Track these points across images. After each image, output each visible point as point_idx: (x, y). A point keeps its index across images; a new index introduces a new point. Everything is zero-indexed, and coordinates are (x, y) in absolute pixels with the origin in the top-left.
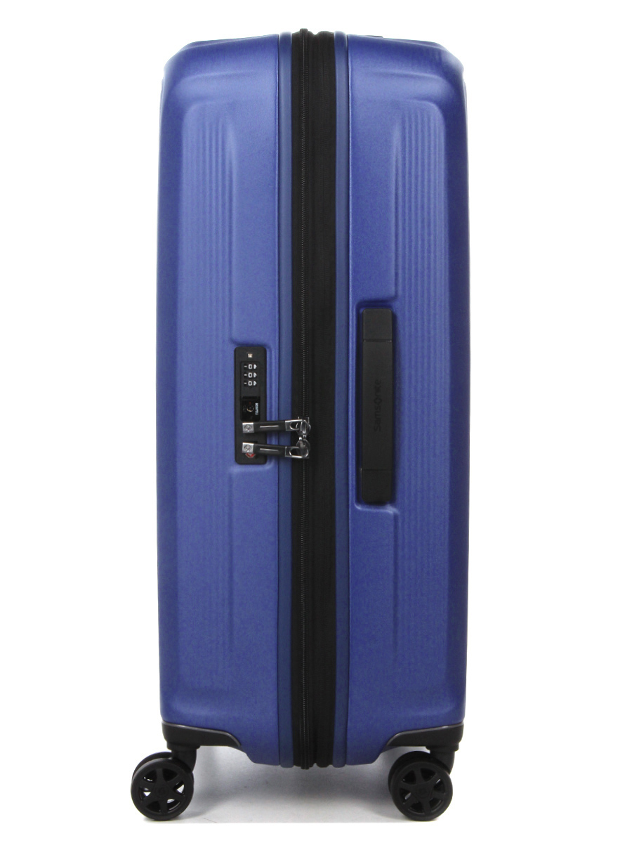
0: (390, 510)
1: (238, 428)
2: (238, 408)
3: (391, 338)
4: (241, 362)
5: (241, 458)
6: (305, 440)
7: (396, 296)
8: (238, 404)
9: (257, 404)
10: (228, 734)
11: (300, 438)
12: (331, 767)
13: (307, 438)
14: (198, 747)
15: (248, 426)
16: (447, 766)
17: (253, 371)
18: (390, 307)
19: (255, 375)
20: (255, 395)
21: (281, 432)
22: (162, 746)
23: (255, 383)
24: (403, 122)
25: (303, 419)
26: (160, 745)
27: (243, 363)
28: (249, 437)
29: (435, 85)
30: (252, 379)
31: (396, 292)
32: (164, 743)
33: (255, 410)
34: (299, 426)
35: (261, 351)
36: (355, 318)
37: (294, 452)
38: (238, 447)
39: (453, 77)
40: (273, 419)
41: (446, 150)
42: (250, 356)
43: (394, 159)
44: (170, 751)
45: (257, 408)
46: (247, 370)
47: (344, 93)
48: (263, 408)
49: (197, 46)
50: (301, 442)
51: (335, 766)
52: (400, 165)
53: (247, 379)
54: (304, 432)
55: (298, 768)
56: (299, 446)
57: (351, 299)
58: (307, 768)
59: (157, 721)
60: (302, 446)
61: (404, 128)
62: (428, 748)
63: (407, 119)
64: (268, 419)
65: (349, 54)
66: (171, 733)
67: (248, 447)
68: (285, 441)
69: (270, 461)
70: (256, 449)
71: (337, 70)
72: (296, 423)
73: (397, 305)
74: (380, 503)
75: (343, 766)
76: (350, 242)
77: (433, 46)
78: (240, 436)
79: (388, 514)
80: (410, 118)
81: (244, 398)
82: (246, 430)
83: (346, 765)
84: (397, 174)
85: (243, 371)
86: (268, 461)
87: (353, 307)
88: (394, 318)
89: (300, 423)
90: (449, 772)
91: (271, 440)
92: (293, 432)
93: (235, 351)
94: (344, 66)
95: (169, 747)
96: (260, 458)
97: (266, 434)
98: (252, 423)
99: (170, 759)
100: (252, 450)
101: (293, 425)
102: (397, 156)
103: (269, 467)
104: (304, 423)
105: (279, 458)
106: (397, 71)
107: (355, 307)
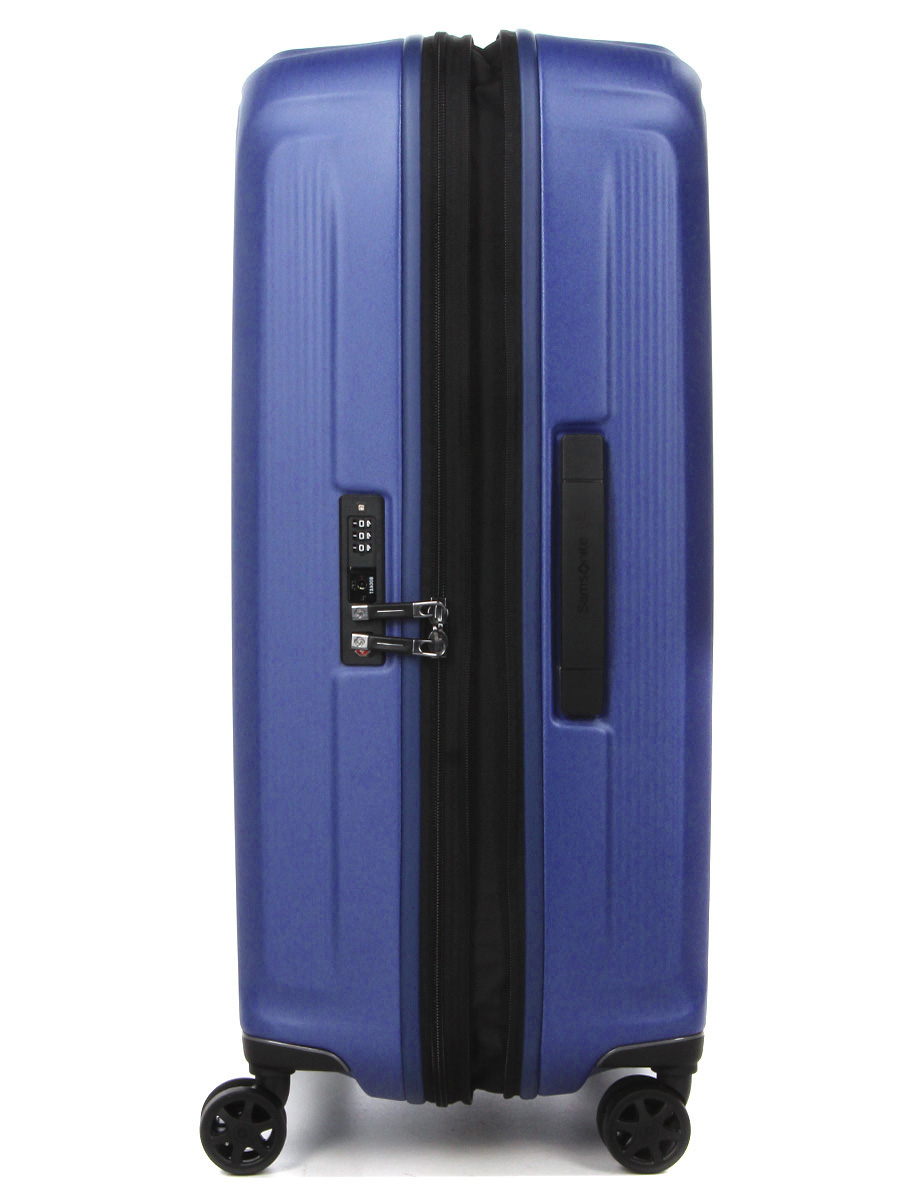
0: (601, 728)
1: (345, 615)
2: (345, 584)
3: (602, 477)
4: (348, 517)
5: (348, 657)
6: (441, 630)
7: (607, 418)
8: (345, 579)
9: (371, 578)
10: (333, 1055)
11: (435, 628)
12: (516, 1098)
13: (444, 628)
14: (293, 1072)
15: (360, 610)
16: (682, 1094)
17: (365, 529)
18: (599, 432)
19: (369, 535)
20: (370, 564)
21: (406, 618)
22: (242, 1070)
23: (368, 547)
24: (618, 163)
25: (438, 601)
26: (240, 1068)
27: (351, 519)
28: (361, 627)
29: (661, 106)
30: (365, 542)
31: (609, 411)
32: (246, 1065)
33: (368, 588)
34: (432, 611)
35: (377, 499)
36: (550, 447)
37: (426, 648)
38: (345, 640)
39: (687, 96)
40: (395, 601)
41: (679, 202)
42: (361, 508)
43: (605, 214)
44: (253, 1077)
45: (371, 583)
46: (357, 529)
47: (533, 118)
48: (381, 584)
49: (289, 57)
50: (436, 634)
51: (522, 1097)
52: (613, 224)
53: (357, 541)
54: (440, 620)
55: (433, 1106)
56: (432, 638)
57: (544, 420)
58: (445, 1106)
59: (236, 1035)
60: (437, 639)
61: (618, 170)
62: (653, 1069)
63: (623, 157)
64: (387, 601)
65: (540, 62)
66: (255, 1051)
67: (360, 641)
68: (412, 630)
69: (391, 662)
70: (371, 643)
71: (522, 85)
72: (428, 606)
73: (609, 430)
74: (586, 716)
75: (535, 1096)
76: (543, 337)
77: (658, 51)
78: (347, 626)
79: (595, 734)
80: (628, 156)
81: (354, 569)
82: (358, 617)
83: (538, 1096)
84: (609, 240)
85: (351, 529)
86: (387, 661)
87: (547, 430)
88: (606, 446)
89: (433, 606)
90: (685, 1102)
91: (391, 630)
92: (423, 619)
93: (340, 500)
94: (532, 80)
95: (252, 1072)
96: (376, 656)
97: (386, 621)
98: (366, 606)
99: (253, 1087)
100: (365, 645)
101: (424, 609)
102: (609, 210)
103: (388, 671)
104: (439, 607)
105: (403, 656)
106: (609, 86)
107: (550, 431)
